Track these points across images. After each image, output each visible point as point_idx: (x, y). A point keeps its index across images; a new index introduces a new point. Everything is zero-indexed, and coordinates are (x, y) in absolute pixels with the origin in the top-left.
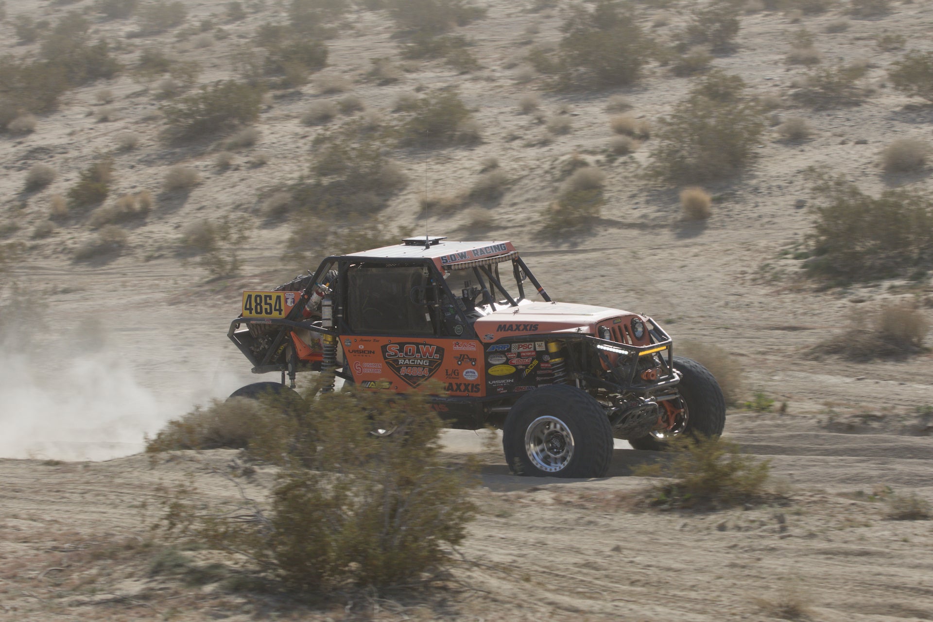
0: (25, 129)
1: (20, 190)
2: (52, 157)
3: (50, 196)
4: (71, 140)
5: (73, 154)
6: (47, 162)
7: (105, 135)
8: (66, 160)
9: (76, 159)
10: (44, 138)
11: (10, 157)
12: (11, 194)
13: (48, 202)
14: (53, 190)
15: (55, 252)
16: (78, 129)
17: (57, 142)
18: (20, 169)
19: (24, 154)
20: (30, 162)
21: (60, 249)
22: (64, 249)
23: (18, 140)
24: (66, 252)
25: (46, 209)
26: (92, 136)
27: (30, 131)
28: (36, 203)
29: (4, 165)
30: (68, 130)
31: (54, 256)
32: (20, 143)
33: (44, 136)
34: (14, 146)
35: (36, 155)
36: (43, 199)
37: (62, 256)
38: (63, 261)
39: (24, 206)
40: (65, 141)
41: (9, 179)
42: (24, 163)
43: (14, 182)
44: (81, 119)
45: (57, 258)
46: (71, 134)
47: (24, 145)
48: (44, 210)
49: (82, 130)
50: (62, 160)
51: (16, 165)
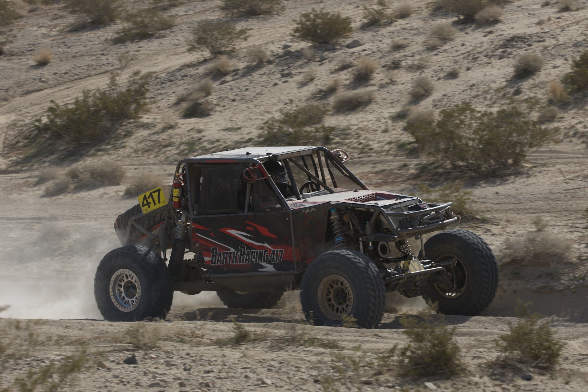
0: (492, 19)
1: (509, 78)
2: (530, 45)
3: (543, 83)
4: (542, 29)
5: (550, 42)
6: (526, 50)
7: (577, 23)
8: (546, 48)
9: (555, 47)
10: (513, 28)
11: (486, 46)
12: (501, 82)
13: (541, 88)
14: (542, 76)
15: (566, 136)
16: (545, 18)
17: (528, 31)
18: (501, 57)
19: (501, 43)
20: (509, 50)
21: (571, 133)
22: (575, 134)
23: (489, 30)
24: (578, 136)
25: (542, 95)
26: (562, 24)
27: (496, 21)
28: (530, 89)
29: (485, 53)
30: (536, 20)
31: (568, 140)
32: (491, 32)
33: (512, 25)
34: (485, 36)
35: (514, 43)
36: (535, 86)
37: (574, 140)
38: (577, 144)
39: (518, 92)
40: (535, 30)
41: (492, 67)
42: (503, 52)
43: (499, 69)
44: (538, 9)
45: (571, 141)
46: (540, 23)
47: (494, 35)
48: (540, 96)
49: (549, 19)
50: (541, 48)
51: (495, 54)
